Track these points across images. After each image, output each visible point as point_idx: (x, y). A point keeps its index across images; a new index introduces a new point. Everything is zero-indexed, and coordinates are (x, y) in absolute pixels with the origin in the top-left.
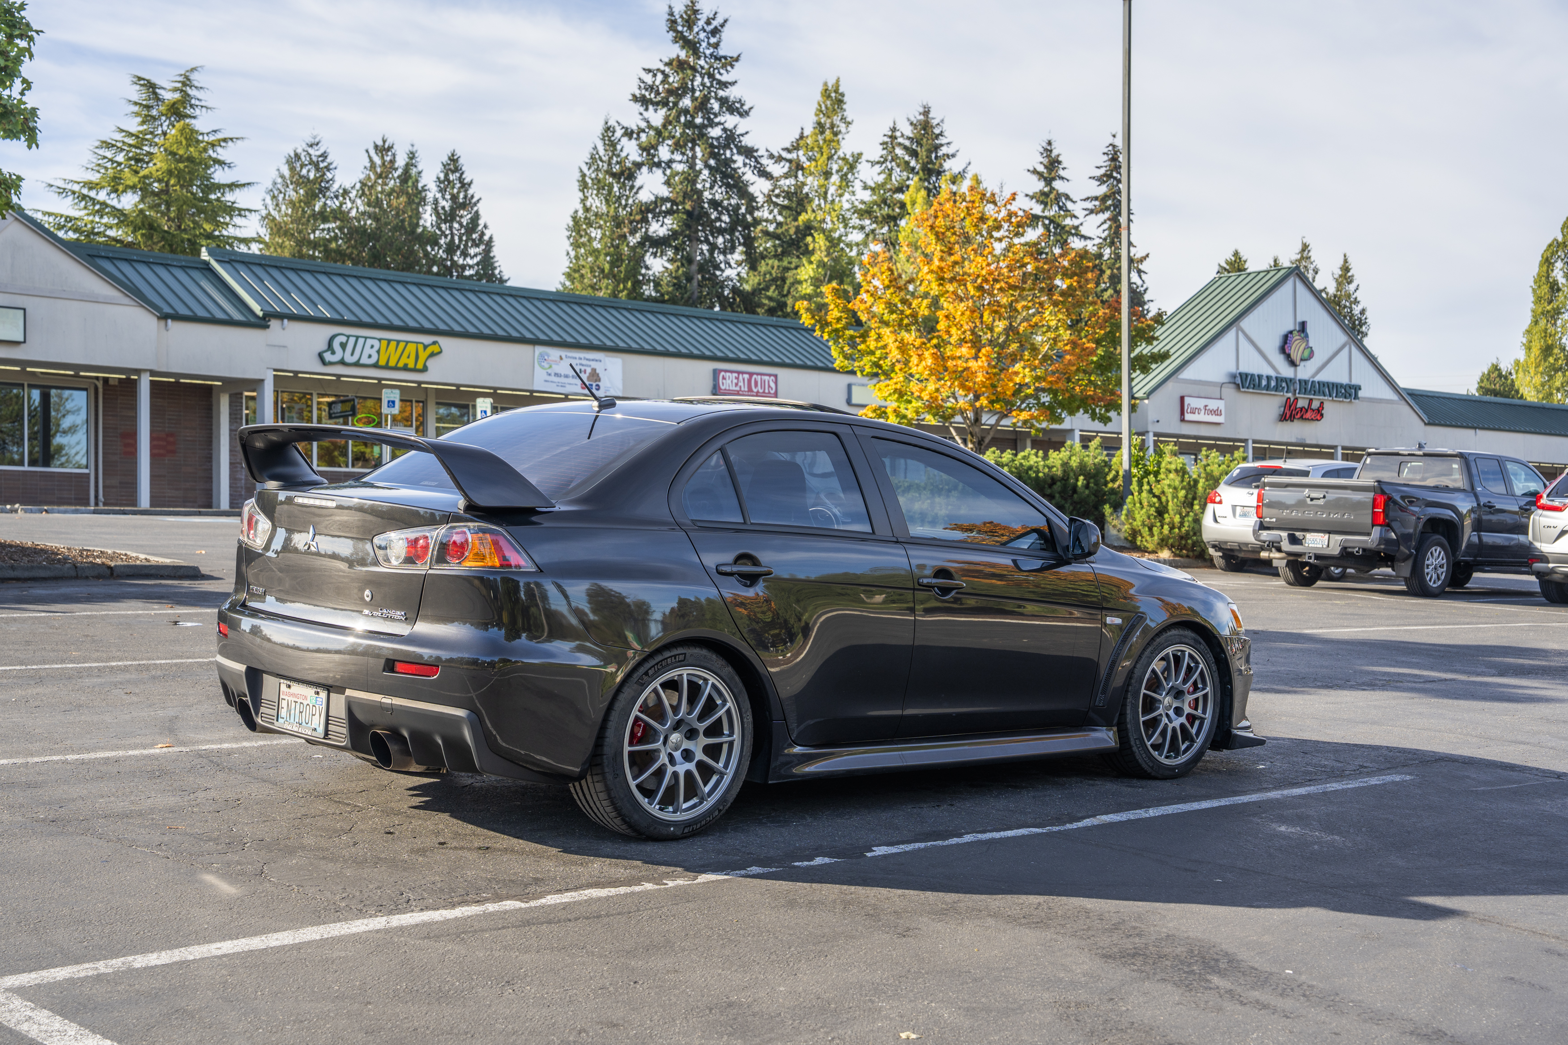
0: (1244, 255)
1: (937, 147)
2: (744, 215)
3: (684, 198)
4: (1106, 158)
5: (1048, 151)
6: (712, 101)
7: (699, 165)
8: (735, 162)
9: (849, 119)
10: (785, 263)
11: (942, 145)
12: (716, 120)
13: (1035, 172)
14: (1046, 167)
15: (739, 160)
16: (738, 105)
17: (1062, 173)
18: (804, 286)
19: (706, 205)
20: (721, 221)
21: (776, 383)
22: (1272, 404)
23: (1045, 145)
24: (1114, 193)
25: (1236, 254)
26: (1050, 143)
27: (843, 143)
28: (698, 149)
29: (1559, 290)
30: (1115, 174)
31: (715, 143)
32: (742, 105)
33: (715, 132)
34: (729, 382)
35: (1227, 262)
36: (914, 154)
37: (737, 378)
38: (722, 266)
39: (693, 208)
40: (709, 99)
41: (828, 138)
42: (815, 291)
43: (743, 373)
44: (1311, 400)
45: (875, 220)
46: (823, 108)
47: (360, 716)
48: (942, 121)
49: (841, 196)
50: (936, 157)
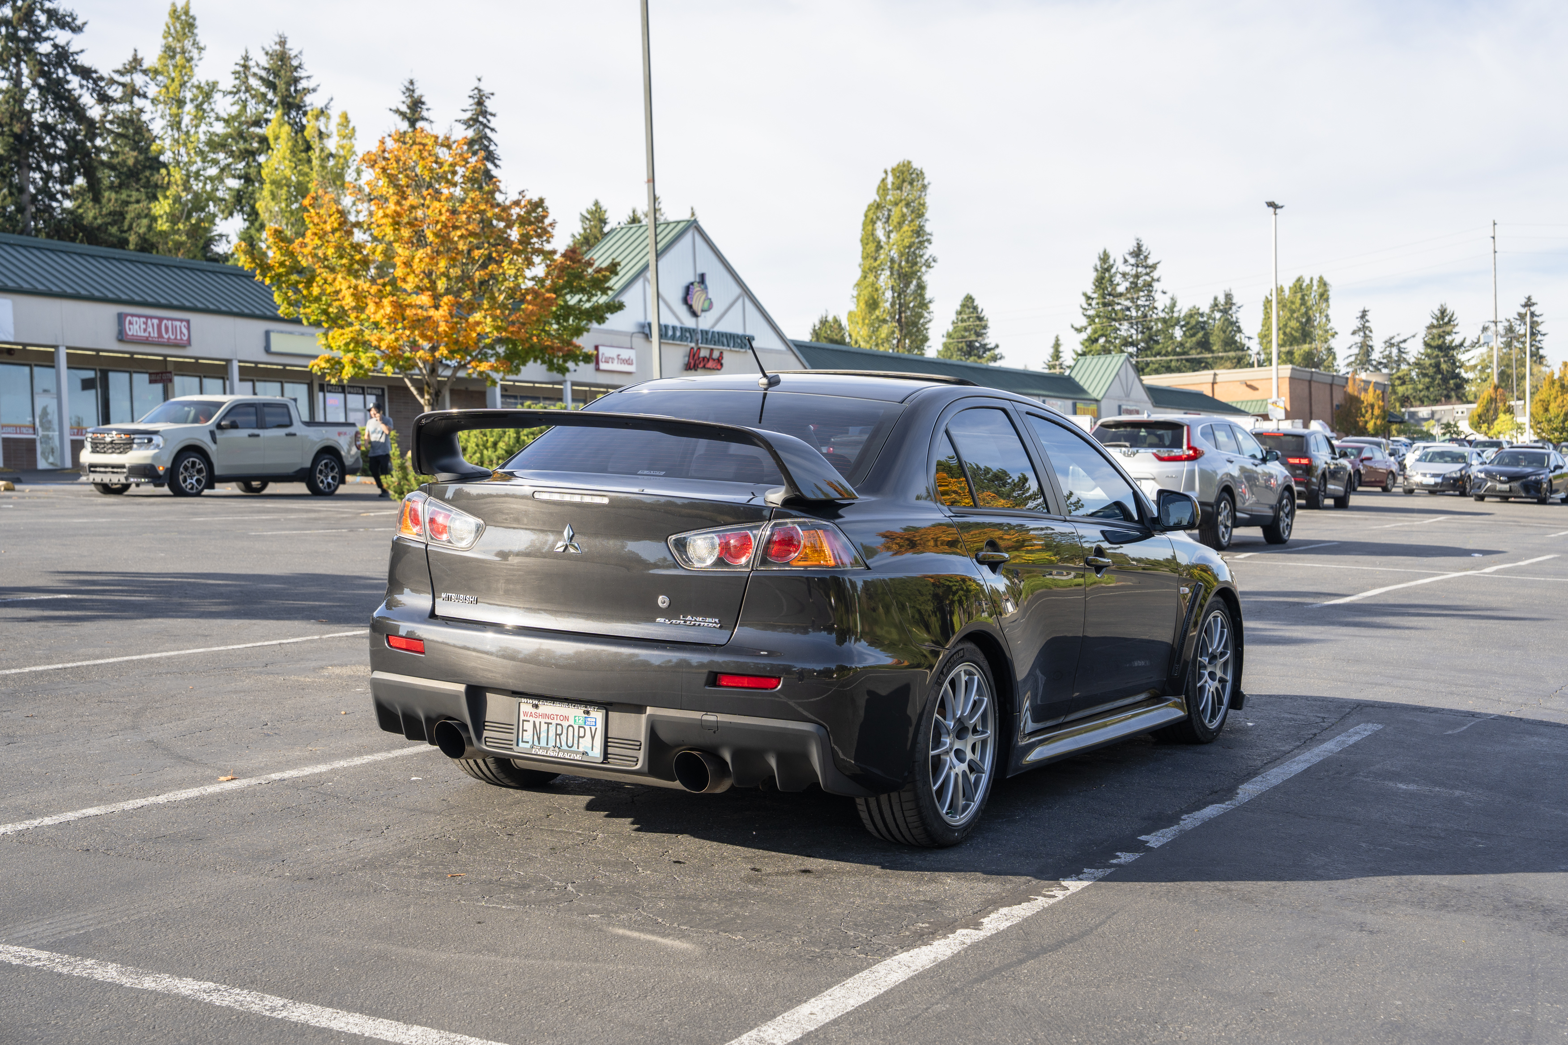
0: (604, 205)
1: (296, 80)
2: (83, 142)
3: (11, 119)
4: (471, 101)
5: (410, 90)
6: (38, 12)
7: (26, 82)
8: (68, 82)
9: (202, 45)
10: (124, 196)
11: (301, 78)
12: (45, 34)
13: (397, 111)
14: (409, 107)
15: (74, 82)
16: (69, 19)
17: (425, 114)
18: (159, 222)
19: (36, 129)
20: (56, 147)
21: (188, 329)
22: (678, 354)
23: (407, 84)
24: (481, 138)
25: (596, 204)
26: (412, 83)
27: (196, 70)
28: (23, 65)
29: (882, 247)
30: (481, 119)
31: (44, 60)
32: (74, 19)
33: (44, 48)
34: (136, 327)
35: (588, 212)
36: (272, 86)
37: (146, 323)
38: (59, 196)
39: (23, 132)
40: (33, 11)
41: (179, 63)
42: (173, 229)
43: (152, 317)
44: (712, 350)
45: (231, 154)
46: (172, 31)
47: (664, 735)
48: (301, 53)
49: (197, 126)
50: (296, 91)
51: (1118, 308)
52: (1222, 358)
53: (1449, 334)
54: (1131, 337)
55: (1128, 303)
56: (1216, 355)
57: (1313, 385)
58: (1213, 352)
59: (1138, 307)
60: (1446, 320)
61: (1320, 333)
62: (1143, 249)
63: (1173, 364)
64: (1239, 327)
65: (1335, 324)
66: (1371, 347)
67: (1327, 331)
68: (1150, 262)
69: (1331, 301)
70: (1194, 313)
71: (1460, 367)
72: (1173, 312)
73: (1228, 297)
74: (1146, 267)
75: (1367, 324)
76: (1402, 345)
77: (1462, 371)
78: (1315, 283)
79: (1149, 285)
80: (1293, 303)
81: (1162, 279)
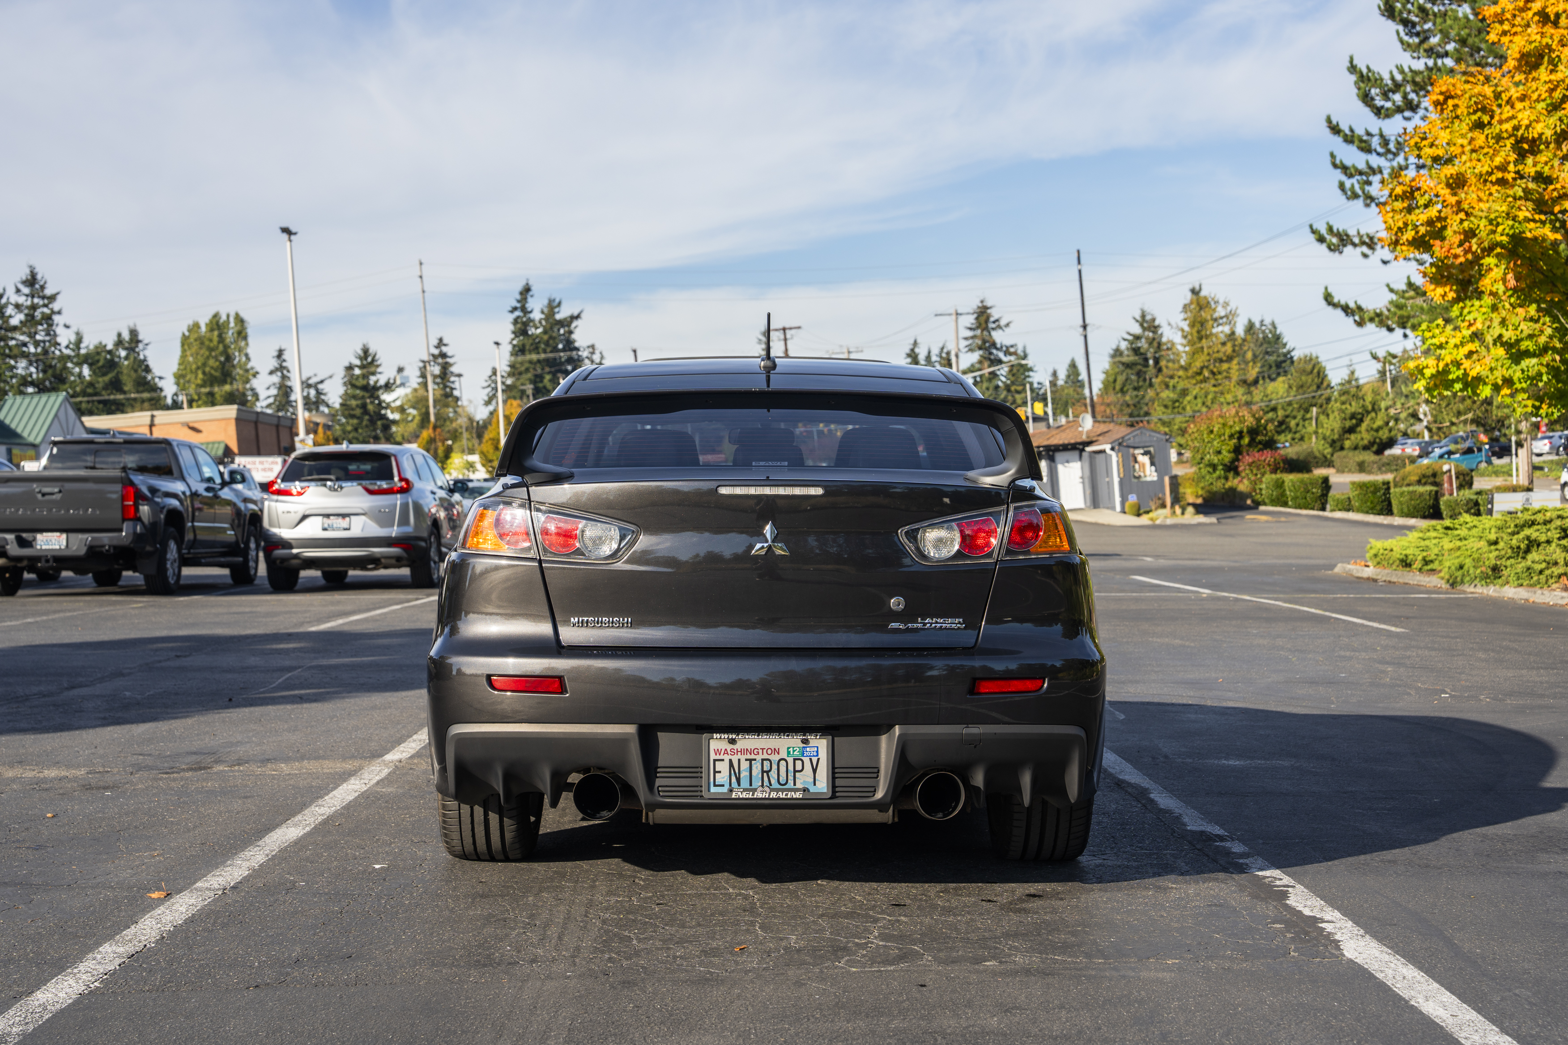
47: (914, 757)
51: (12, 343)
52: (135, 399)
53: (374, 374)
54: (31, 375)
55: (24, 338)
56: (128, 396)
57: (260, 426)
58: (124, 393)
59: (37, 344)
60: (369, 359)
61: (241, 372)
62: (39, 277)
63: (84, 406)
64: (147, 366)
65: (254, 363)
66: (290, 388)
67: (247, 371)
68: (48, 292)
69: (250, 340)
70: (100, 349)
71: (386, 408)
72: (79, 348)
73: (134, 333)
74: (43, 297)
75: (284, 364)
76: (320, 386)
77: (389, 412)
78: (232, 320)
79: (48, 319)
80: (211, 340)
81: (64, 311)
